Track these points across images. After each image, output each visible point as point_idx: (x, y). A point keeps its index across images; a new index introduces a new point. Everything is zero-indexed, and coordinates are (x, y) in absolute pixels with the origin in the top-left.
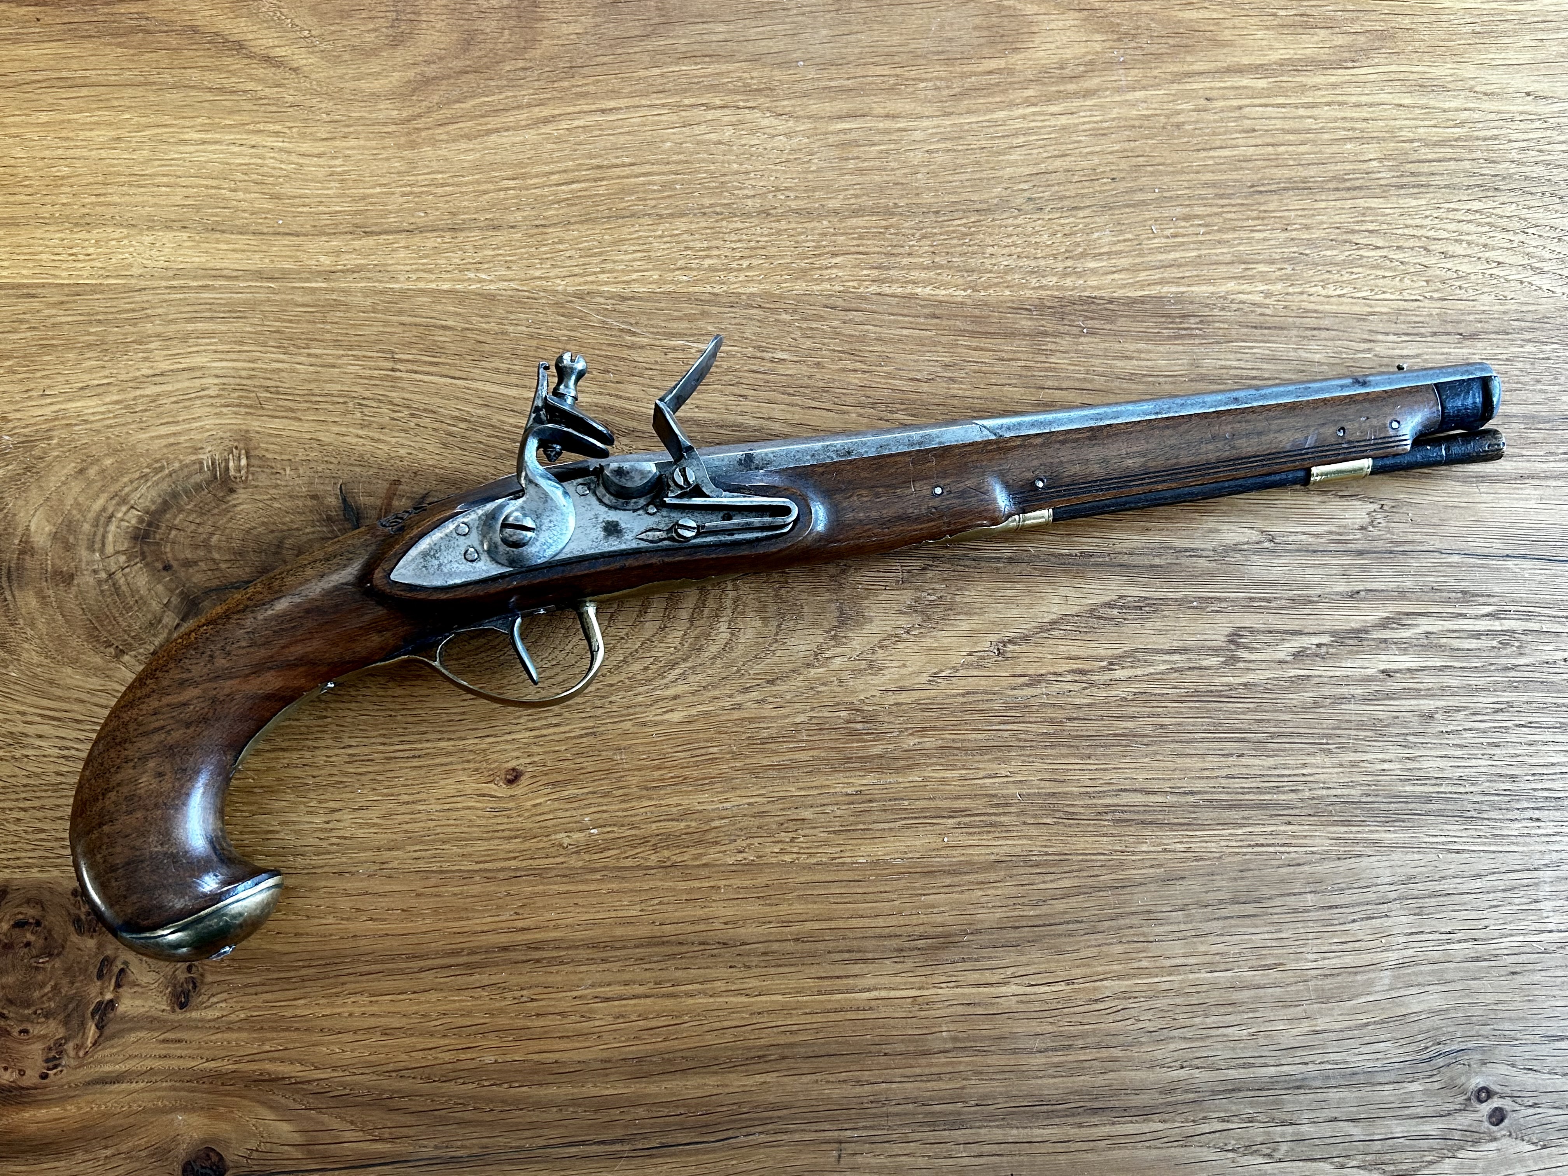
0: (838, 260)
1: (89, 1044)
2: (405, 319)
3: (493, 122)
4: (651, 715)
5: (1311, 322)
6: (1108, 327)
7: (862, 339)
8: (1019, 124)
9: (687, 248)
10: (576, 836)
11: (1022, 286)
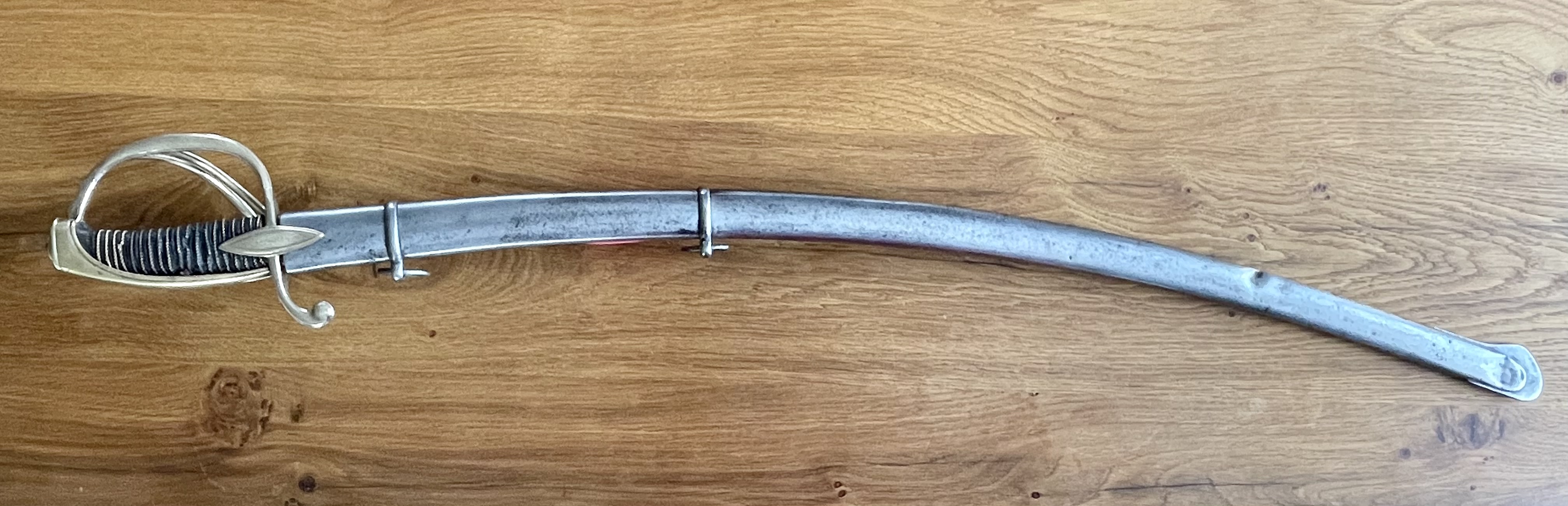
0: (589, 99)
1: (259, 433)
2: (386, 122)
3: (427, 24)
4: (494, 310)
5: (812, 138)
6: (715, 137)
7: (598, 139)
8: (683, 31)
9: (518, 91)
10: (459, 360)
11: (675, 115)
